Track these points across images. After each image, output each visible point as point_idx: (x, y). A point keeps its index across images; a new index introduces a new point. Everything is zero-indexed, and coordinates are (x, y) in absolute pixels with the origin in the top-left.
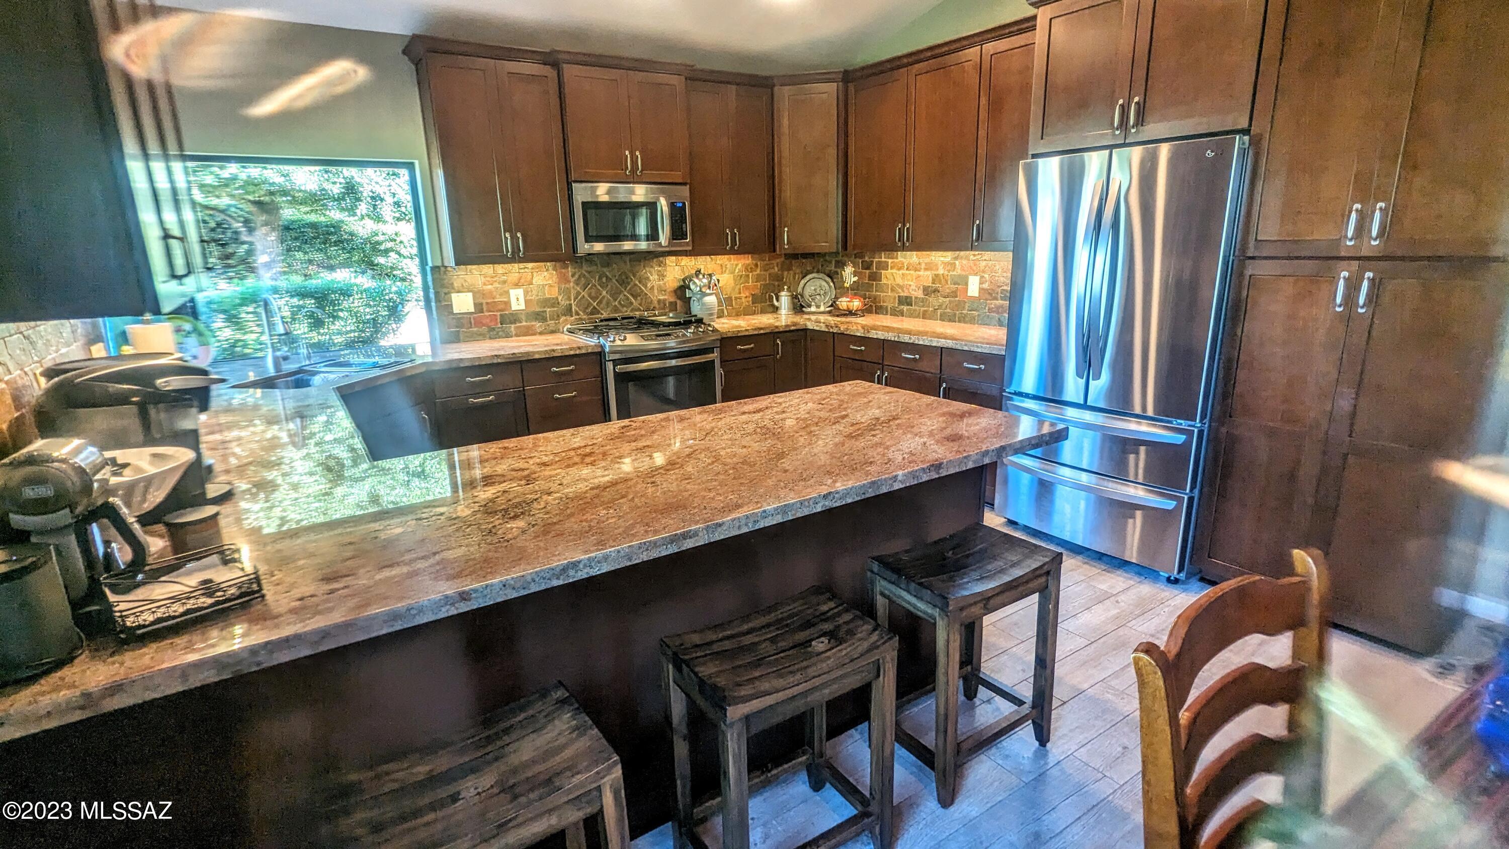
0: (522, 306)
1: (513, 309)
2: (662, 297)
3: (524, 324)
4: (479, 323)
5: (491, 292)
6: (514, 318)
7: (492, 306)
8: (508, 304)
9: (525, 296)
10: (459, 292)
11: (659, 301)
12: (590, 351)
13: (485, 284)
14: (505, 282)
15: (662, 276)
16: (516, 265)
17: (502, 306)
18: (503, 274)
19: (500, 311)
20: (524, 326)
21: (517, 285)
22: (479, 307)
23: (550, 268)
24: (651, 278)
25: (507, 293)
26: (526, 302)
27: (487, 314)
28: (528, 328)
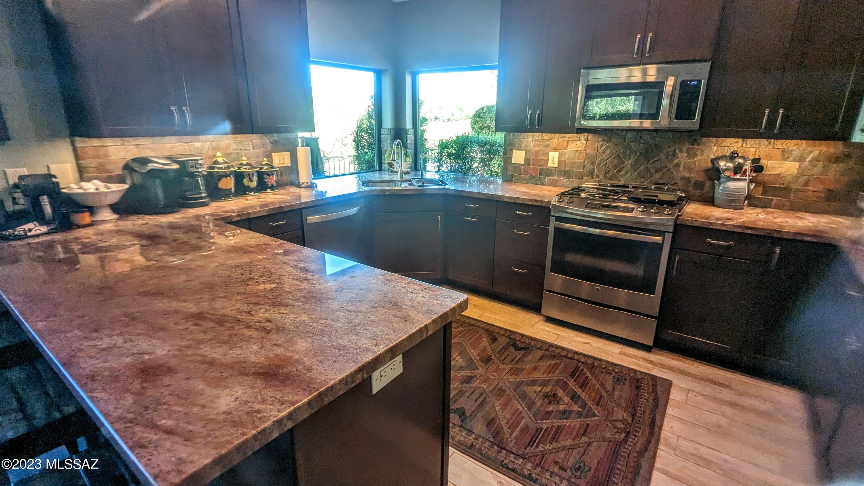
0: (556, 165)
1: (549, 165)
2: (688, 175)
3: (556, 177)
4: (526, 172)
5: (537, 152)
6: (549, 172)
7: (537, 162)
8: (547, 161)
9: (559, 158)
10: (517, 150)
11: (683, 178)
12: (544, 205)
13: (534, 146)
14: (547, 146)
15: (692, 155)
16: (558, 135)
17: (541, 163)
18: (548, 140)
19: (539, 166)
20: (555, 180)
21: (555, 150)
22: (527, 161)
23: (582, 139)
24: (680, 155)
25: (548, 154)
26: (559, 162)
27: (532, 166)
28: (557, 181)
